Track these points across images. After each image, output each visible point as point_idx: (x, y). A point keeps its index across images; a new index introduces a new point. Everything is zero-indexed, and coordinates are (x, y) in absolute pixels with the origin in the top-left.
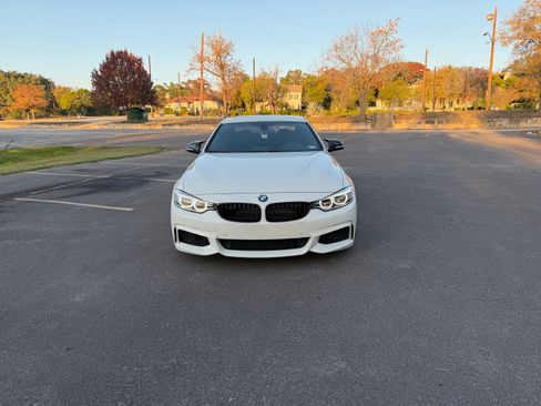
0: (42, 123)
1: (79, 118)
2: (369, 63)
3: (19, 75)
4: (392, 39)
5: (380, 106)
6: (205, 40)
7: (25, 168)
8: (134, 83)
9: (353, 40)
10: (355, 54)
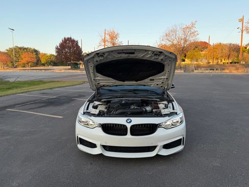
0: (33, 69)
1: (50, 67)
2: (182, 42)
3: (25, 48)
4: (193, 31)
5: (187, 61)
6: (106, 32)
7: (18, 92)
8: (74, 51)
9: (174, 31)
10: (176, 38)
